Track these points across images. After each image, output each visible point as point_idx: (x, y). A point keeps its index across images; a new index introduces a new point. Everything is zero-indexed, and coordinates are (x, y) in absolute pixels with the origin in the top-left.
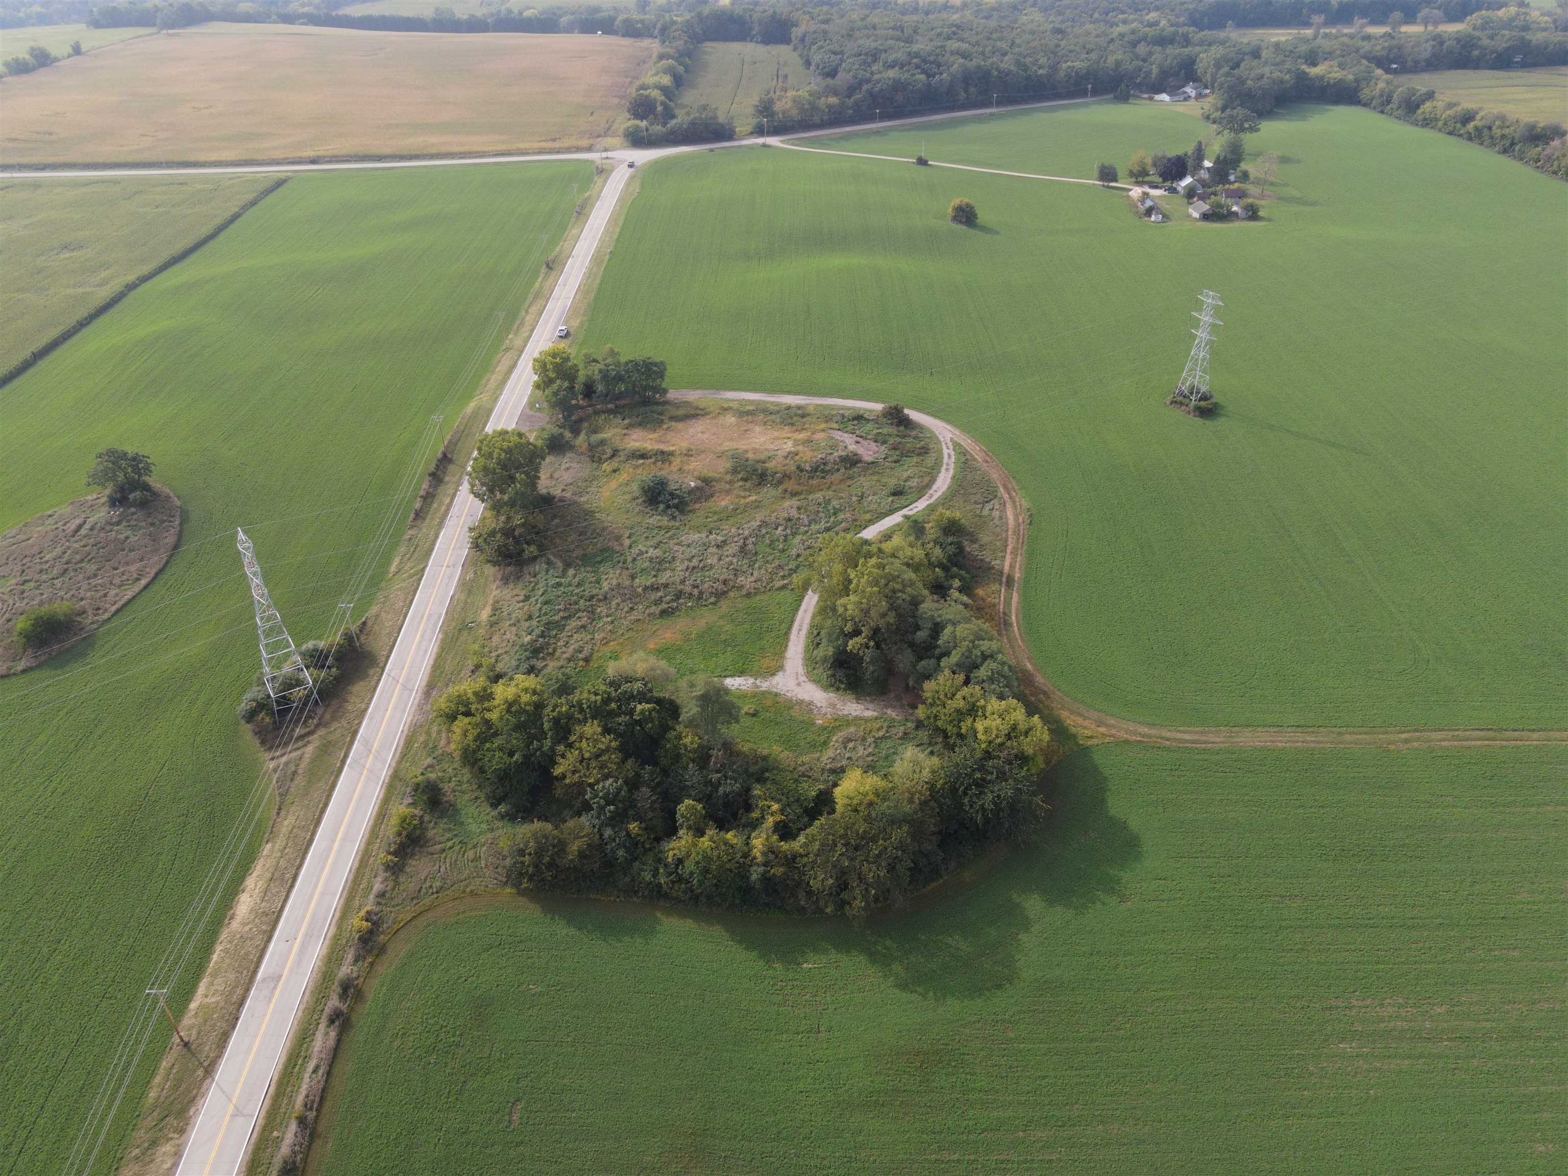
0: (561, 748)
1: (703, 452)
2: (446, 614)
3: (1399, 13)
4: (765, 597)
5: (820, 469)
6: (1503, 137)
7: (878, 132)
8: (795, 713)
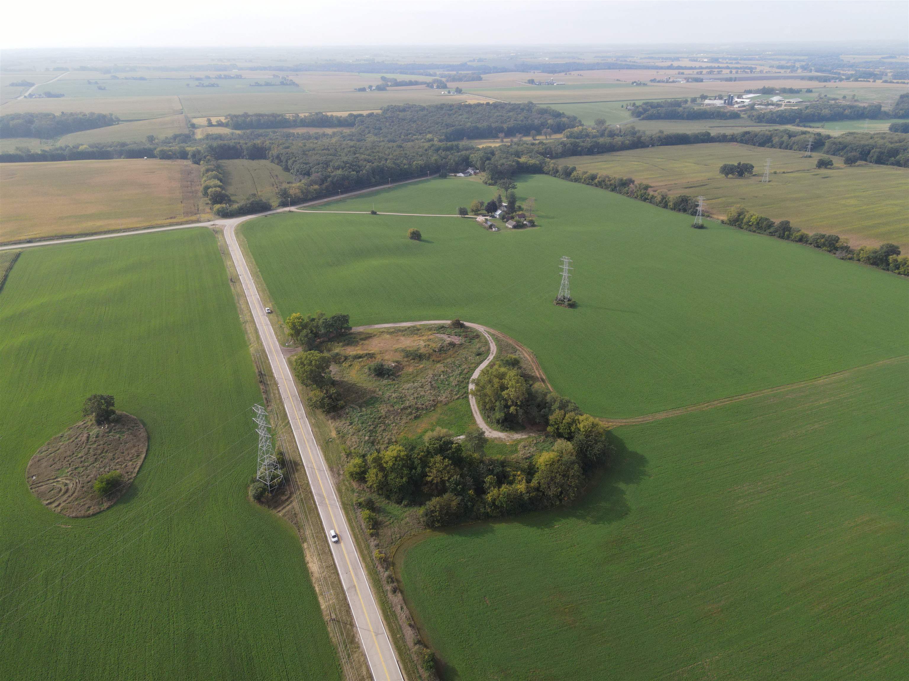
0: (427, 469)
1: (387, 351)
2: (315, 438)
3: (533, 131)
4: (452, 404)
5: (442, 350)
6: (611, 185)
7: (340, 200)
8: (496, 442)
